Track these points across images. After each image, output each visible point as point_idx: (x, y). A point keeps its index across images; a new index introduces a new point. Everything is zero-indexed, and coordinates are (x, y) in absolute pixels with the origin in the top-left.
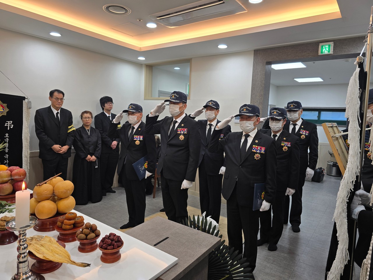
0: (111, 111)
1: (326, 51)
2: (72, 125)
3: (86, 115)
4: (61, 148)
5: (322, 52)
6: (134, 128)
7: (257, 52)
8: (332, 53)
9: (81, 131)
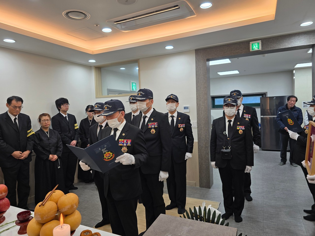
0: (67, 112)
1: (256, 48)
2: (31, 129)
3: (44, 118)
4: (21, 154)
5: (253, 49)
6: (102, 126)
7: (198, 52)
8: (261, 49)
9: (40, 134)
